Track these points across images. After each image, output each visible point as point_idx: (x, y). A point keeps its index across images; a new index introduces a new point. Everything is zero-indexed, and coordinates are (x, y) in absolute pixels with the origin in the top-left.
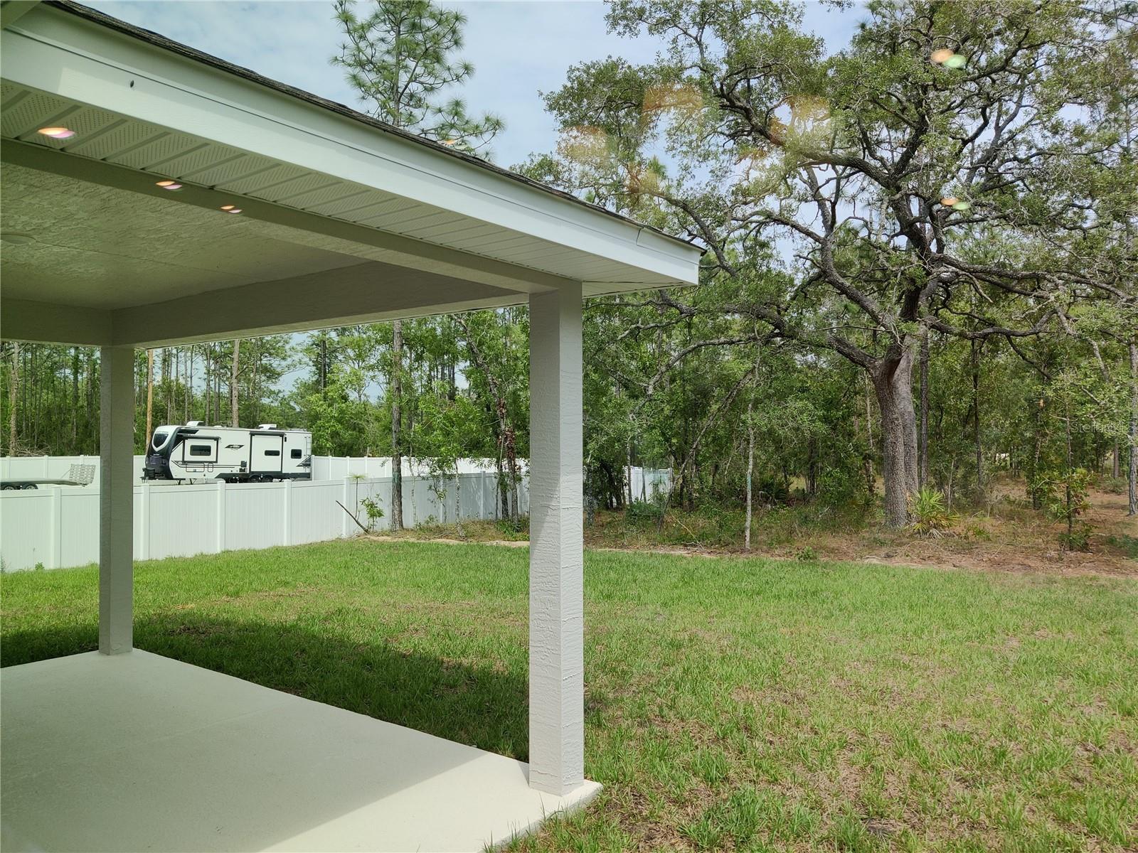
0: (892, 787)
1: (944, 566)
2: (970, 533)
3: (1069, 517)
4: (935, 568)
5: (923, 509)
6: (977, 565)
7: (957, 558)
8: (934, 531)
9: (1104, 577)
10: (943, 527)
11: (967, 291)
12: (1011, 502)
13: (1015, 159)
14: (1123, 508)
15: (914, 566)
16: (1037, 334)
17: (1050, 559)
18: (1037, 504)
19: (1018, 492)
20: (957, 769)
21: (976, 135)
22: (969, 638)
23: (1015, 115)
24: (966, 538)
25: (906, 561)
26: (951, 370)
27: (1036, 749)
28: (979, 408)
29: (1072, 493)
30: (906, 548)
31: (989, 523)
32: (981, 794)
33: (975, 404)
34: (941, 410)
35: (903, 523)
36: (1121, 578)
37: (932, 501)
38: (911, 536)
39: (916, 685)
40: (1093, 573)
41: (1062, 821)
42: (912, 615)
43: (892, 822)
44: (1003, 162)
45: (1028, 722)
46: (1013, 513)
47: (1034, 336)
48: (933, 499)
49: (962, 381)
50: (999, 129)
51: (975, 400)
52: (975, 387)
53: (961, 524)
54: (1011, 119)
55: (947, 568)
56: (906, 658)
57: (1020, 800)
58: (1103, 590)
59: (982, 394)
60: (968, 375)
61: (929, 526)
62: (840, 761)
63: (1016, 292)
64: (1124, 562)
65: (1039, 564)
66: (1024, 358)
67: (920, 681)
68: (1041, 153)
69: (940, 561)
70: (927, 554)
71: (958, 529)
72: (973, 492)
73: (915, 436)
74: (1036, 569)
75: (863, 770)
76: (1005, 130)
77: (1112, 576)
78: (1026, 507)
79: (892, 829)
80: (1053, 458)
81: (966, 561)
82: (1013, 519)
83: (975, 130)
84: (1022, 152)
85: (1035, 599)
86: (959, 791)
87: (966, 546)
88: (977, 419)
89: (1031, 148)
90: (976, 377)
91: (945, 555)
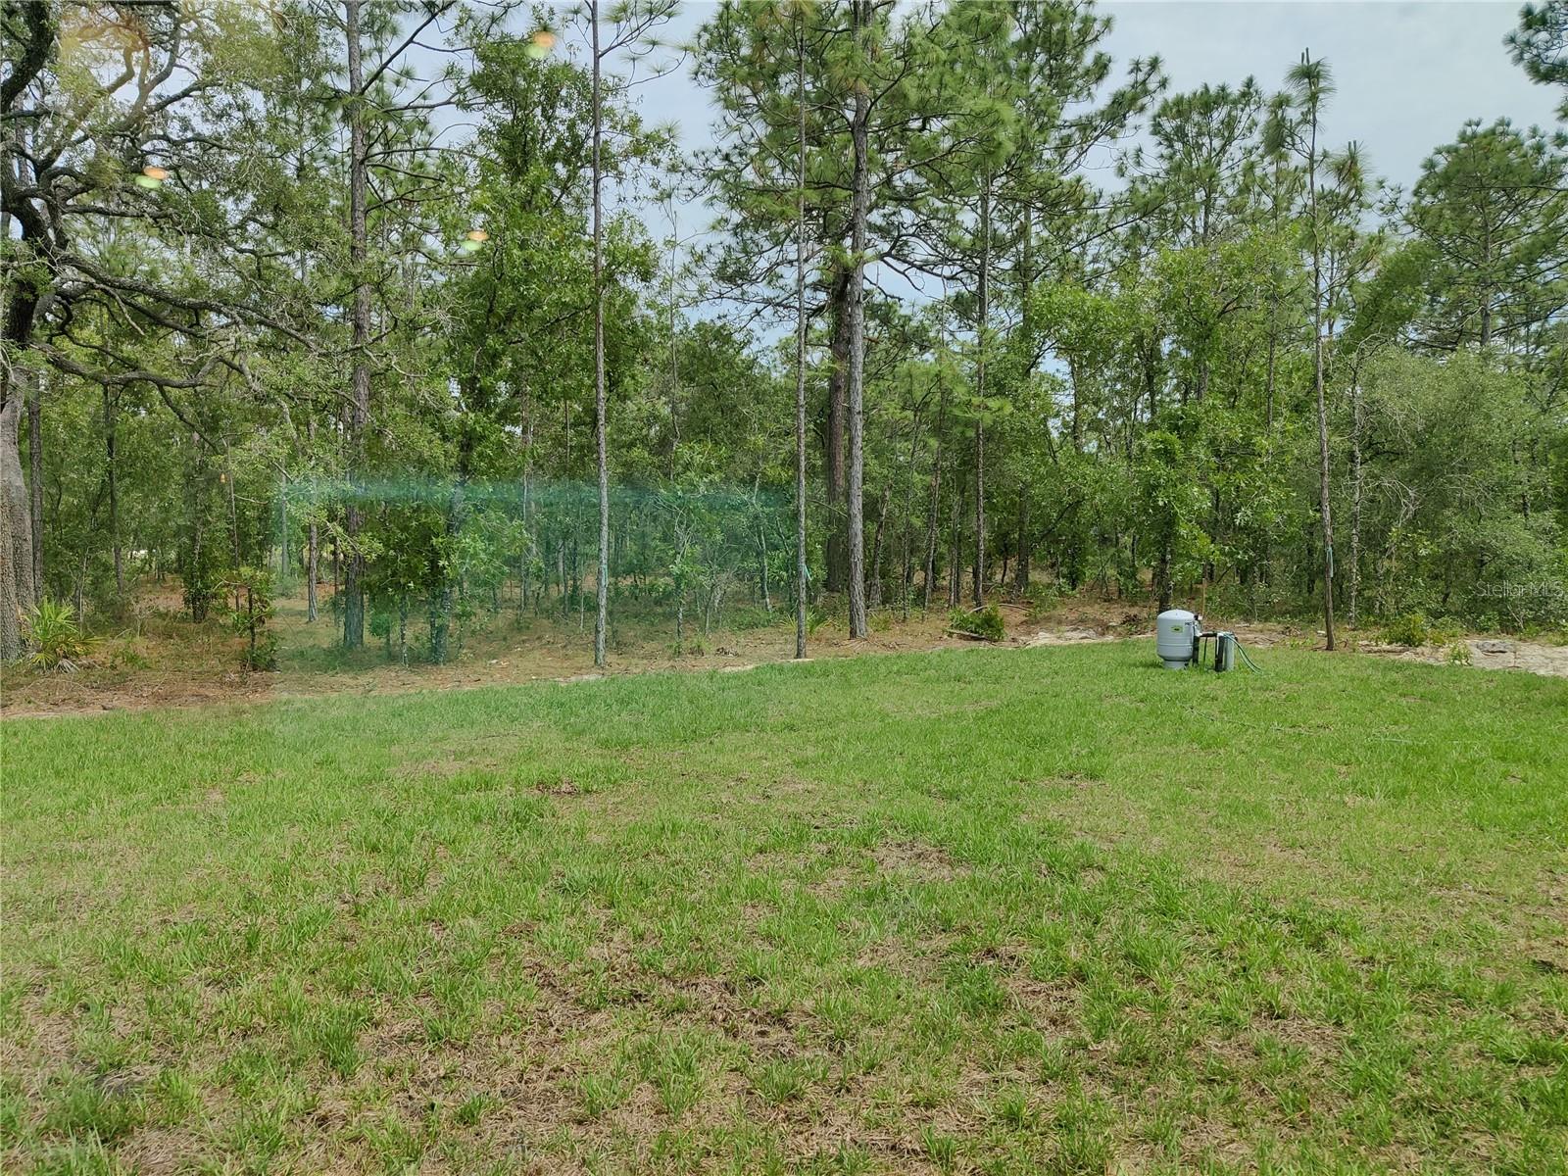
0: (122, 1023)
1: (89, 710)
2: (119, 661)
3: (252, 628)
4: (77, 714)
5: (46, 631)
6: (137, 704)
7: (106, 697)
8: (65, 663)
9: (301, 699)
10: (77, 655)
11: (97, 315)
12: (163, 616)
13: (165, 138)
14: (300, 613)
15: (43, 715)
16: (194, 386)
17: (231, 685)
18: (199, 615)
19: (173, 601)
20: (204, 971)
21: (113, 88)
22: (157, 801)
23: (166, 74)
24: (113, 668)
25: (28, 710)
26: (72, 426)
27: (291, 917)
28: (117, 484)
29: (255, 596)
30: (26, 691)
31: (141, 645)
32: (245, 992)
33: (111, 479)
34: (60, 486)
35: (14, 656)
36: (318, 698)
37: (61, 619)
38: (30, 673)
39: (105, 879)
40: (285, 696)
41: (347, 990)
42: (64, 784)
43: (135, 1069)
44: (151, 137)
45: (268, 889)
46: (167, 628)
47: (190, 390)
48: (62, 616)
49: (91, 445)
50: (144, 90)
51: (110, 473)
52: (110, 454)
53: (105, 649)
54: (160, 80)
55: (94, 712)
56: (77, 847)
57: (294, 983)
58: (302, 715)
59: (120, 464)
60: (99, 434)
61: (56, 653)
62: (28, 1012)
63: (168, 326)
64: (318, 678)
65: (218, 692)
66: (181, 418)
67: (111, 872)
68: (198, 139)
69: (81, 704)
70: (59, 696)
71: (100, 657)
72: (112, 603)
73: (28, 522)
74: (216, 699)
75: (67, 1014)
76: (151, 93)
77: (307, 697)
78: (183, 620)
79: (139, 1078)
80: (217, 554)
81: (120, 701)
82: (171, 637)
83: (113, 79)
84: (174, 132)
85: (226, 736)
86: (215, 999)
87: (116, 681)
88: (113, 498)
89: (186, 130)
90: (110, 441)
91: (87, 695)
